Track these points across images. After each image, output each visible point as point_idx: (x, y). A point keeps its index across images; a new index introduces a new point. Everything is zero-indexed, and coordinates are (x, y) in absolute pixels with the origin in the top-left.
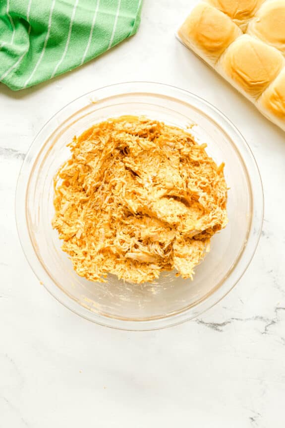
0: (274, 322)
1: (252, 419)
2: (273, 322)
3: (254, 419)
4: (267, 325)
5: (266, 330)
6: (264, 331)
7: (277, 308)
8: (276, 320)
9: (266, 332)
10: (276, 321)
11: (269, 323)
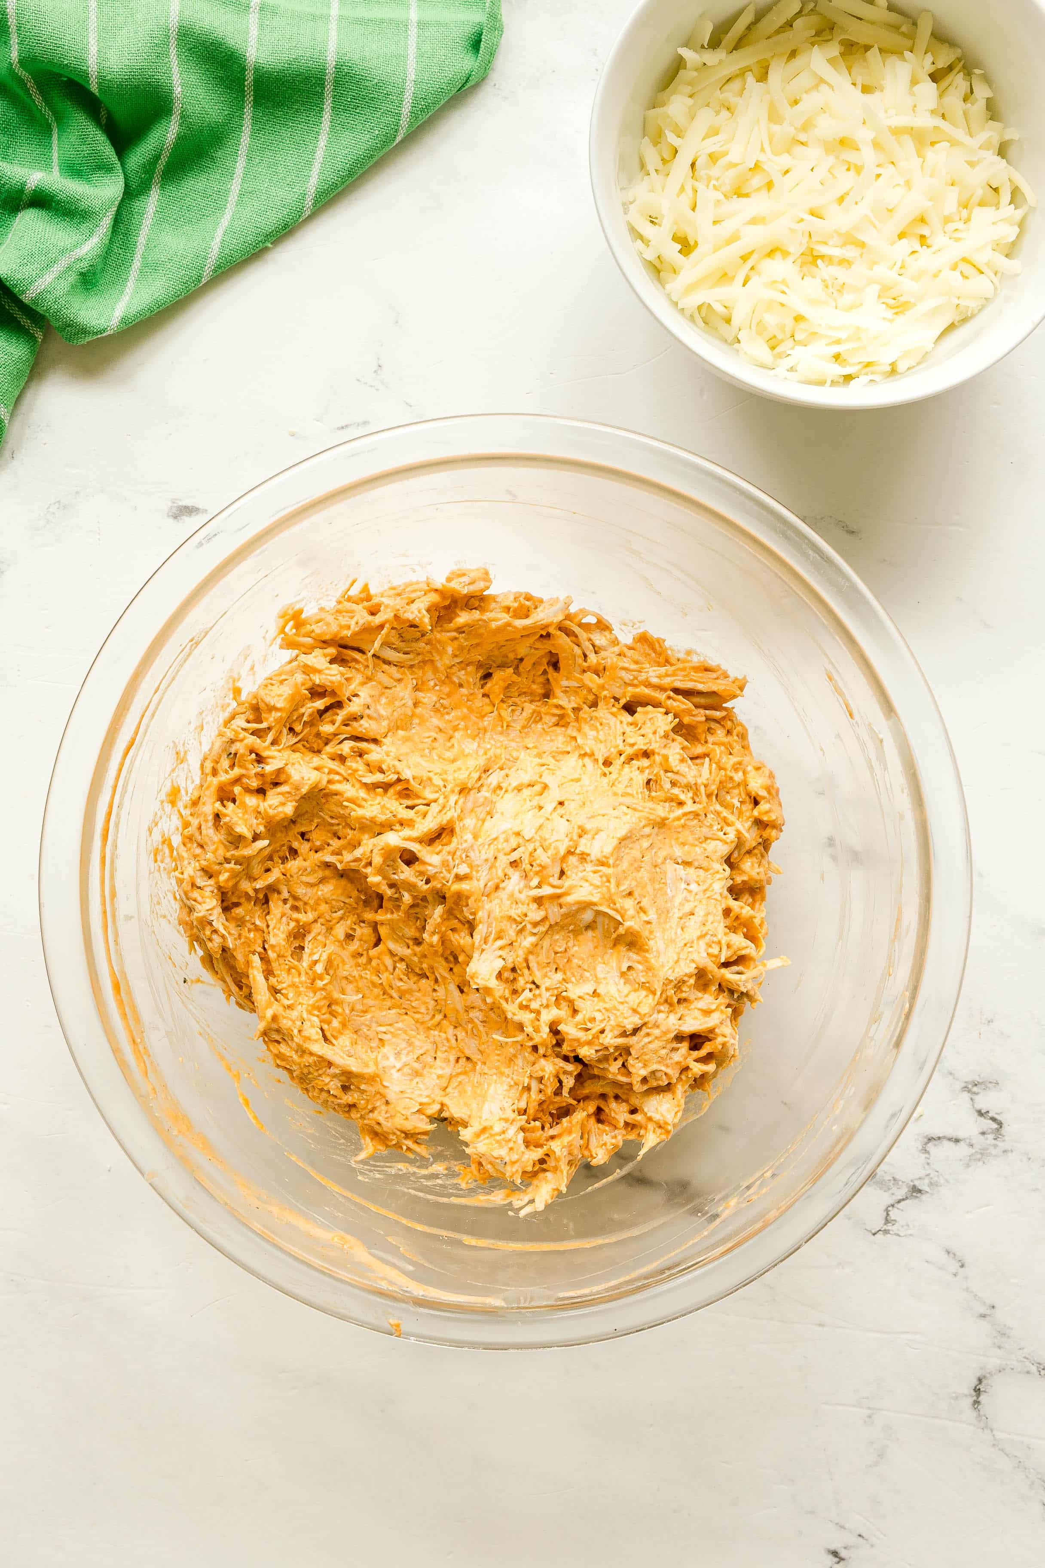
0: (920, 1191)
1: (835, 1554)
2: (916, 1191)
3: (843, 1553)
4: (892, 1202)
5: (887, 1221)
6: (879, 1224)
7: (930, 1139)
8: (927, 1181)
9: (889, 1227)
10: (926, 1188)
11: (902, 1192)
